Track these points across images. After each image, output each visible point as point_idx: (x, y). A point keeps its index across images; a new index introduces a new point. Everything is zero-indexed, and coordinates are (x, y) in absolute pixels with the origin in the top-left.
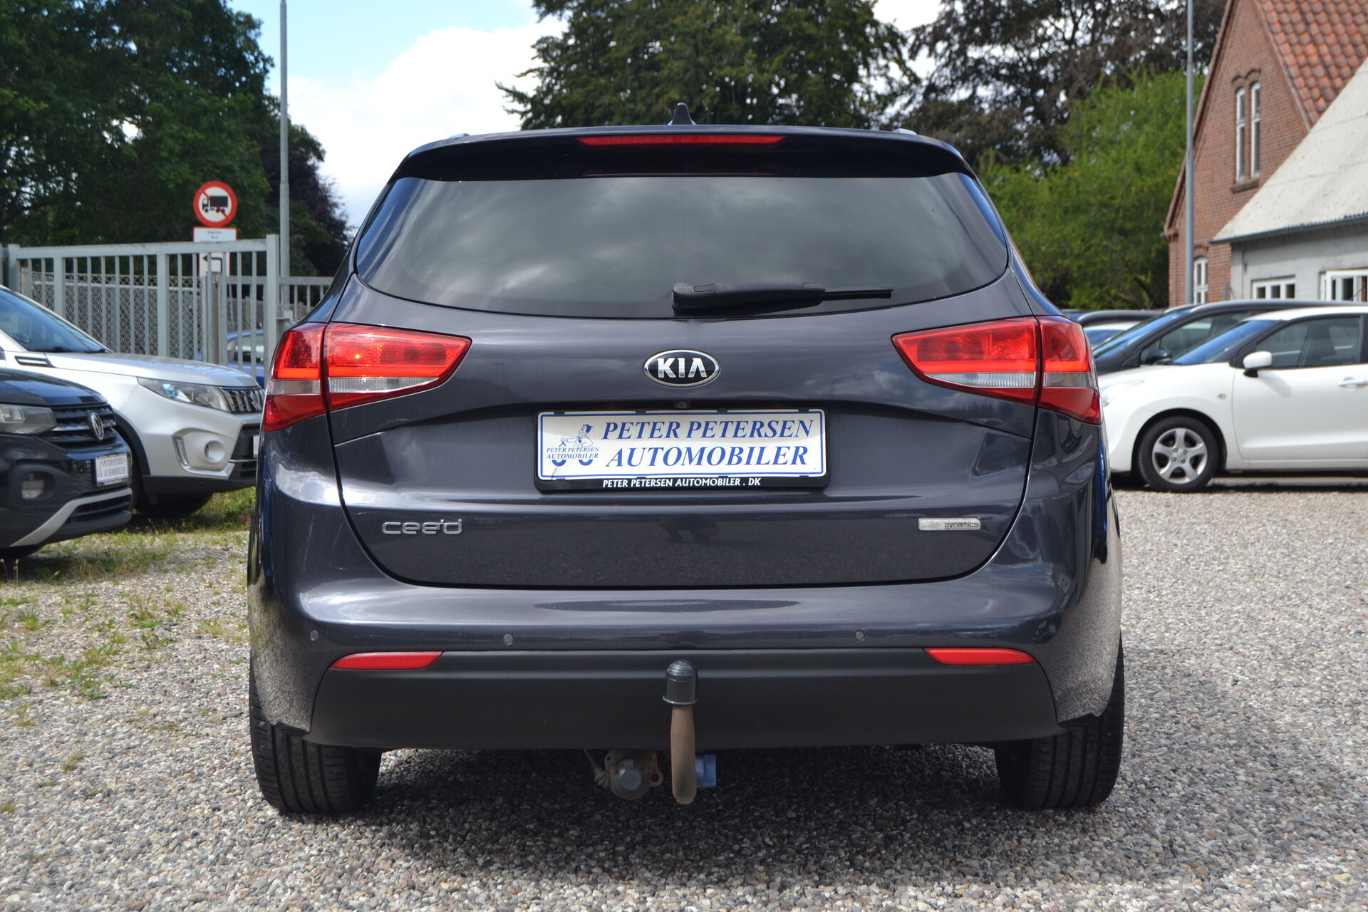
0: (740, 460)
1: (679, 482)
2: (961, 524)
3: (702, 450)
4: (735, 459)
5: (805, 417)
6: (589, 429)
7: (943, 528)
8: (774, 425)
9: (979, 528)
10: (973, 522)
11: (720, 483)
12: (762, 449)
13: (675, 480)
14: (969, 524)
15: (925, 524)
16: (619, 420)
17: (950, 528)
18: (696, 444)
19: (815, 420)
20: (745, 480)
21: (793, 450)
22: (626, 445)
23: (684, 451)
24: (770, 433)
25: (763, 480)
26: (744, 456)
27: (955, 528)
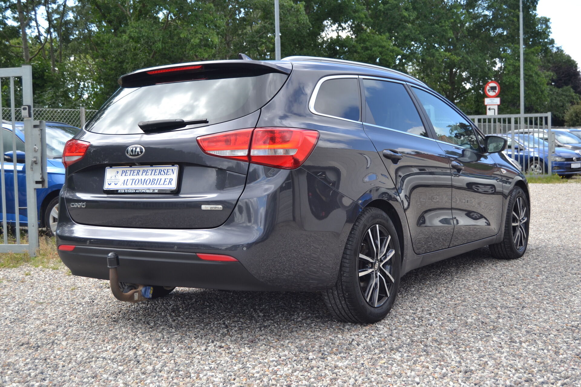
0: (154, 183)
1: (137, 191)
2: (215, 208)
3: (145, 179)
4: (153, 183)
5: (173, 168)
6: (118, 172)
7: (209, 209)
8: (165, 171)
9: (222, 209)
10: (220, 207)
11: (147, 191)
12: (161, 179)
13: (136, 190)
14: (218, 208)
15: (204, 207)
16: (125, 169)
17: (211, 209)
18: (144, 177)
19: (176, 169)
20: (154, 190)
21: (169, 179)
22: (126, 178)
23: (140, 180)
24: (164, 174)
25: (159, 190)
26: (156, 182)
27: (213, 209)
